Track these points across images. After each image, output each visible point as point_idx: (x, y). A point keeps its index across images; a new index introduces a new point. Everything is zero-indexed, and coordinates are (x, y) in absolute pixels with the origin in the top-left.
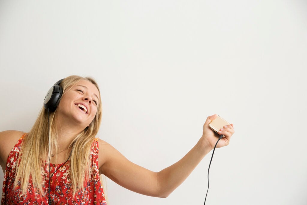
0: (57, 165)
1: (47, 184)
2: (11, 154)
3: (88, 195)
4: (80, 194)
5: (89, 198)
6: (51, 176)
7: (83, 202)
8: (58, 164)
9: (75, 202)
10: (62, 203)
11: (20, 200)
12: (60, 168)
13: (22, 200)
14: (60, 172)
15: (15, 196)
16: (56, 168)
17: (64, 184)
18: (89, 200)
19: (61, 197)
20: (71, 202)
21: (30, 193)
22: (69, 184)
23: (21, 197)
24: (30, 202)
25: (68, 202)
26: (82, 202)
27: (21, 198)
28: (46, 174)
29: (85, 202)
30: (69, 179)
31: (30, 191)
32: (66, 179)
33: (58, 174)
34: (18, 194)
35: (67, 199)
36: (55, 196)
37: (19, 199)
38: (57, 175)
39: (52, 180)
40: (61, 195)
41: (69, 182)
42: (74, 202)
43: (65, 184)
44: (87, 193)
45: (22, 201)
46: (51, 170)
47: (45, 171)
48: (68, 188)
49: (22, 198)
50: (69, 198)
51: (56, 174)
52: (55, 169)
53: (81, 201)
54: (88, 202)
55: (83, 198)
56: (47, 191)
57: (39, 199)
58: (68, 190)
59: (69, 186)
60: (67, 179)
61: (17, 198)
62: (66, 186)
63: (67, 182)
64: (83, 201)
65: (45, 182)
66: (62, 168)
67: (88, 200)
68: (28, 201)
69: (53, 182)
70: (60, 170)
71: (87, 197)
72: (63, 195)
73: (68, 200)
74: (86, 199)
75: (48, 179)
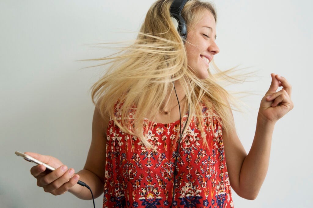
0: (170, 124)
1: (160, 150)
2: (110, 124)
3: (214, 166)
4: (204, 164)
5: (215, 170)
6: (164, 140)
7: (209, 175)
8: (171, 122)
9: (199, 173)
10: (183, 173)
11: (130, 178)
12: (174, 128)
13: (133, 177)
14: (175, 133)
15: (124, 173)
16: (168, 128)
17: (182, 149)
18: (216, 173)
19: (181, 166)
20: (195, 173)
21: (139, 167)
22: (188, 148)
23: (131, 173)
24: (142, 179)
25: (190, 173)
26: (207, 175)
27: (130, 175)
28: (156, 138)
29: (210, 175)
30: (188, 142)
31: (139, 165)
32: (184, 142)
33: (172, 135)
34: (127, 171)
35: (189, 168)
36: (171, 164)
37: (129, 176)
38: (171, 138)
39: (166, 144)
40: (180, 163)
41: (188, 146)
42: (197, 173)
43: (184, 149)
44: (213, 164)
45: (133, 179)
46: (162, 132)
47: (154, 135)
48: (188, 154)
49: (132, 175)
50: (191, 168)
51: (170, 135)
52: (167, 130)
53: (206, 173)
54: (214, 174)
55: (208, 170)
56: (160, 159)
57: (152, 172)
58: (189, 156)
59: (189, 151)
60: (186, 142)
61: (126, 175)
62: (185, 152)
63: (186, 146)
64: (209, 173)
65: (157, 148)
66: (176, 127)
67: (214, 173)
68: (139, 177)
69: (167, 146)
70: (175, 131)
71: (213, 169)
72: (183, 163)
73: (190, 170)
74: (212, 171)
75: (160, 144)
